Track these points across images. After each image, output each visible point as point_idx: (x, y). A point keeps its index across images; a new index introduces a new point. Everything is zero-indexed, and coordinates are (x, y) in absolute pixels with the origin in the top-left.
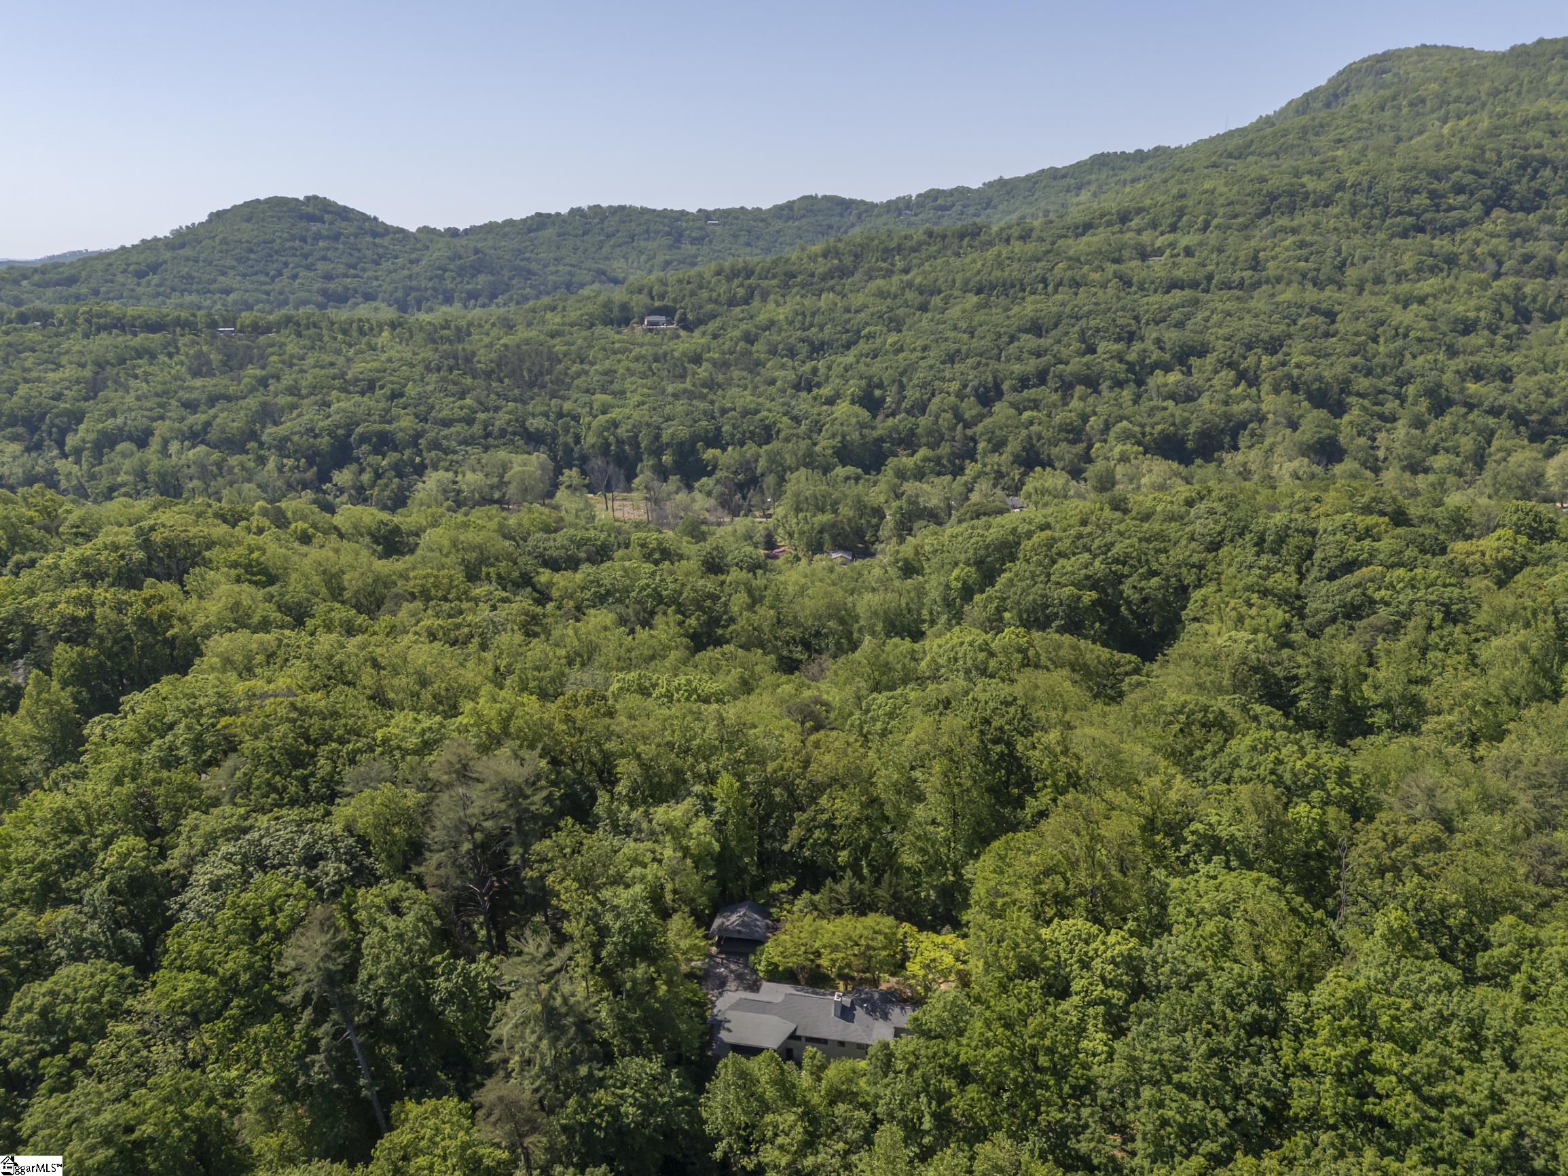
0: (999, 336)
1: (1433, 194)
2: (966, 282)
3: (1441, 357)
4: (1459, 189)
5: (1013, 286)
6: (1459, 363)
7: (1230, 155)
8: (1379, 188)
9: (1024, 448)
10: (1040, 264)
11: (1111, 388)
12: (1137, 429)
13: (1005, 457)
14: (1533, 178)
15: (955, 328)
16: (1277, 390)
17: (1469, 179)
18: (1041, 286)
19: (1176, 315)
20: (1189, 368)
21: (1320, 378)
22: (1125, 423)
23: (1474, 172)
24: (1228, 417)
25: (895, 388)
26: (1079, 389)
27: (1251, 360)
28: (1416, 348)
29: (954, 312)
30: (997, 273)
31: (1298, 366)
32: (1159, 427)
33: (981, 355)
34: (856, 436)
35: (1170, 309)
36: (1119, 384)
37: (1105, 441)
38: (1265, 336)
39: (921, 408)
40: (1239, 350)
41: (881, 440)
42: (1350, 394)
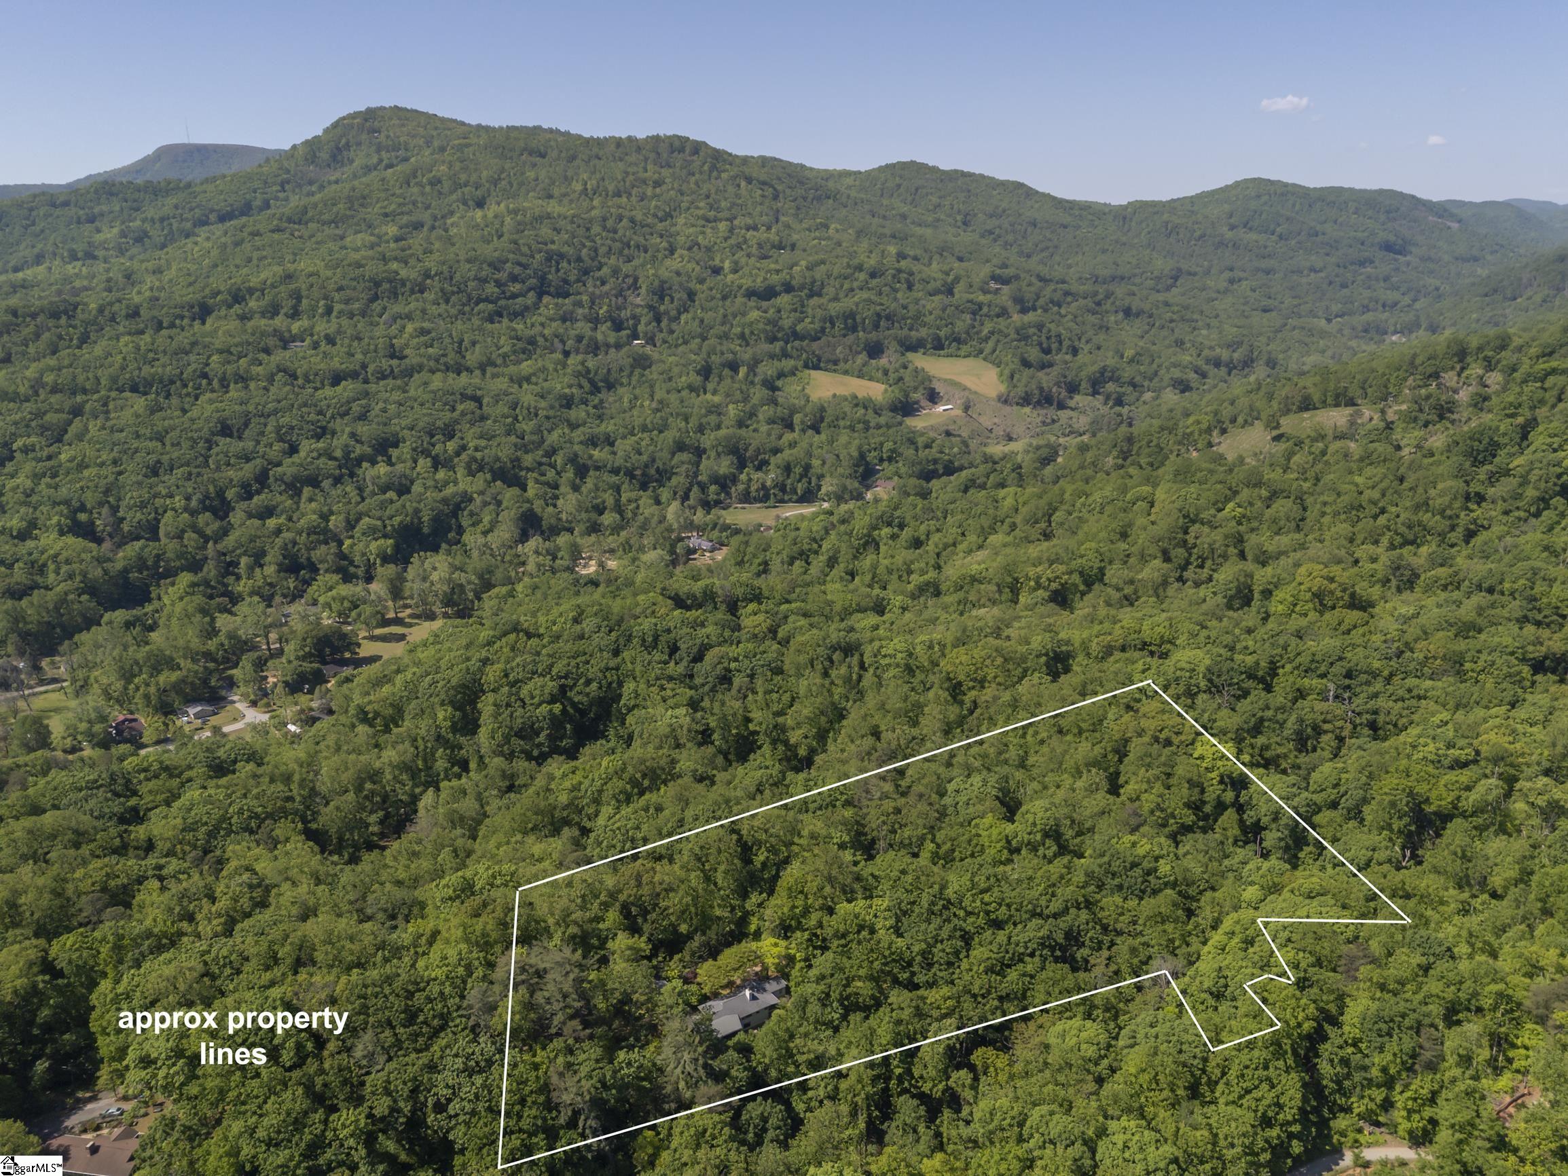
0: (195, 442)
1: (498, 284)
2: (114, 380)
3: (567, 431)
4: (514, 278)
5: (172, 382)
6: (578, 435)
7: (290, 220)
8: (457, 277)
9: (285, 557)
10: (192, 357)
11: (335, 485)
12: (379, 523)
13: (270, 570)
14: (558, 270)
15: (138, 436)
16: (472, 474)
17: (517, 270)
18: (204, 382)
19: (356, 408)
20: (390, 458)
21: (498, 459)
22: (366, 520)
23: (519, 264)
24: (445, 501)
25: (105, 510)
26: (307, 491)
27: (438, 448)
28: (547, 425)
29: (126, 417)
30: (147, 370)
31: (476, 449)
32: (398, 519)
33: (188, 464)
34: (99, 572)
35: (348, 402)
36: (338, 480)
37: (352, 537)
38: (439, 423)
39: (152, 531)
40: (426, 439)
41: (126, 571)
42: (521, 469)
